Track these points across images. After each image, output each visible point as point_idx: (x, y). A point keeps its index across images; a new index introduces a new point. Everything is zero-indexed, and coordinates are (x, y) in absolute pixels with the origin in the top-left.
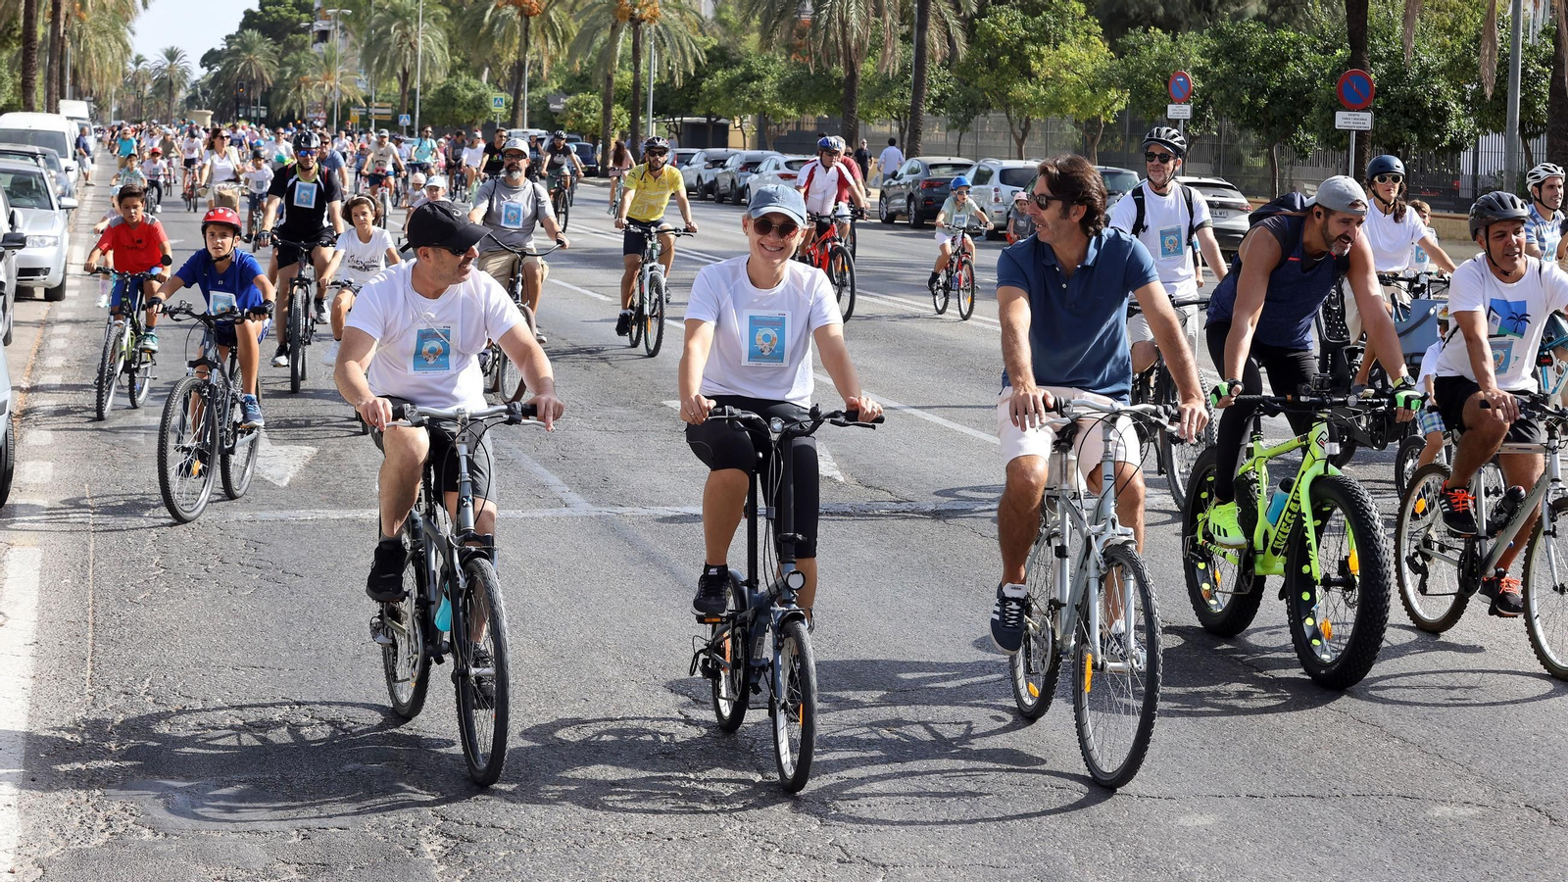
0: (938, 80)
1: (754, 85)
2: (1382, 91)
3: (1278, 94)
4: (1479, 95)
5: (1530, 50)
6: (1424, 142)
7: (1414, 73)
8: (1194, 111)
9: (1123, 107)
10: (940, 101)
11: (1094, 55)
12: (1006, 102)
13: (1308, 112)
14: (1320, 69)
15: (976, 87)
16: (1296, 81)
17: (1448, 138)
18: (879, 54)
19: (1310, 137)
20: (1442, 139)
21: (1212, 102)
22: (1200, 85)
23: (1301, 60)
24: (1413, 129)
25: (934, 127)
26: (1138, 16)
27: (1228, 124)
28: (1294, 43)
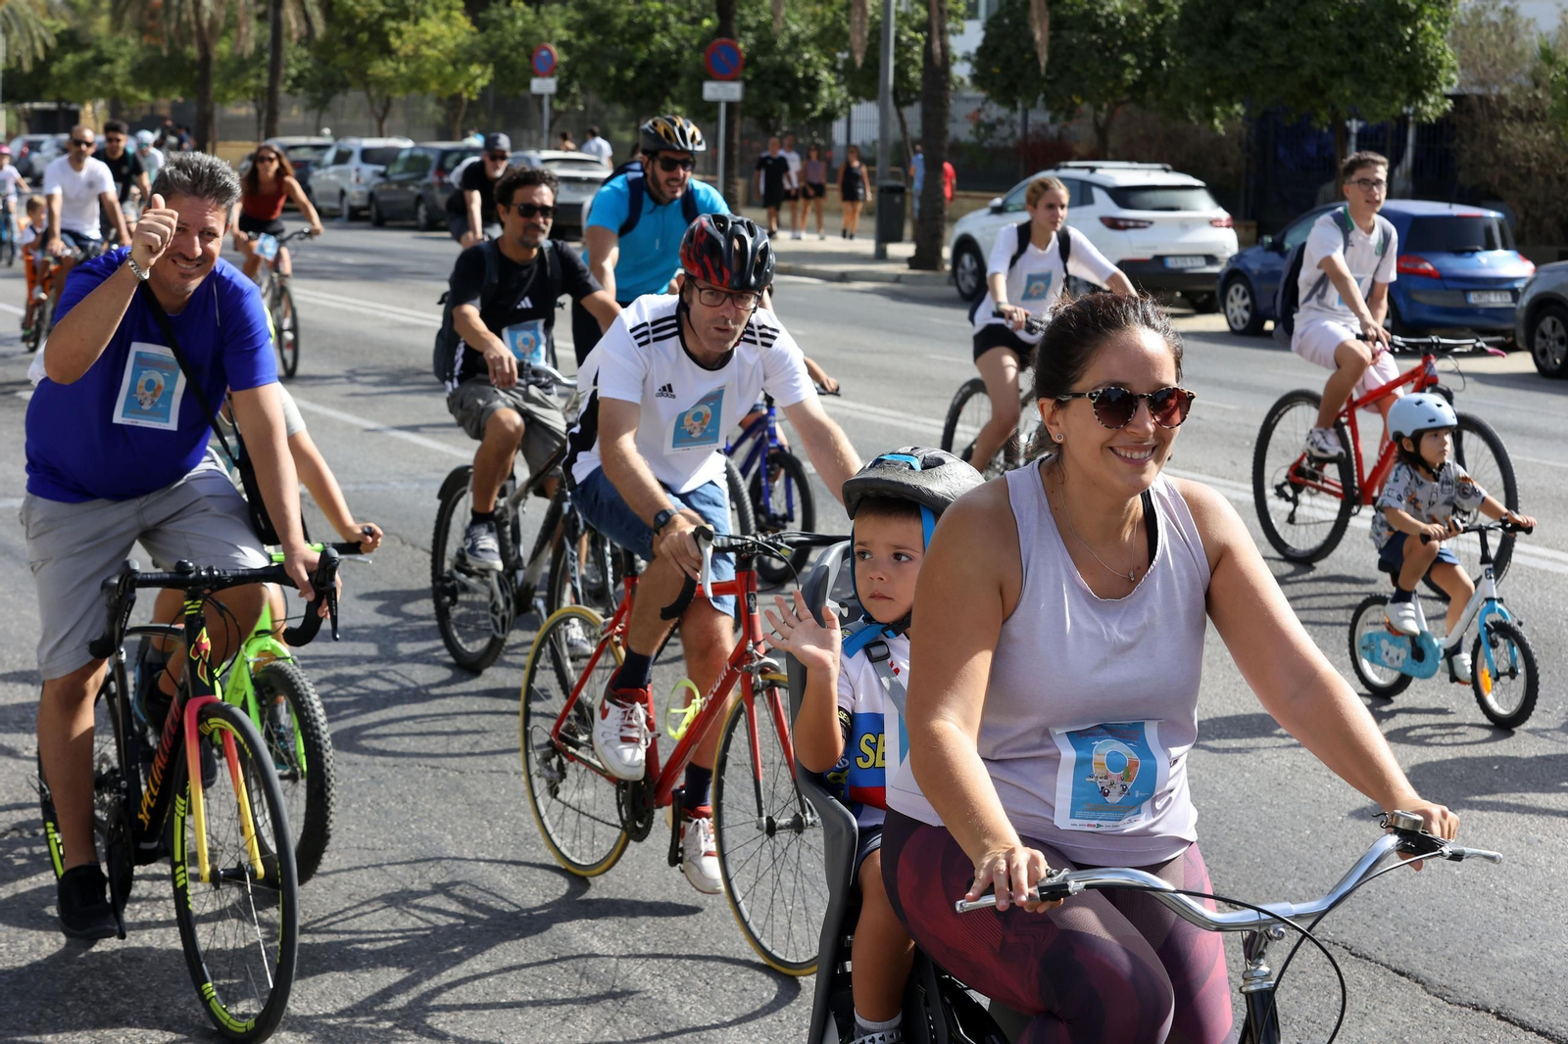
0: (296, 59)
1: (106, 68)
2: (750, 61)
3: (645, 66)
4: (850, 63)
5: (903, 16)
6: (797, 112)
7: (782, 42)
8: (559, 85)
9: (486, 83)
10: (298, 81)
11: (455, 30)
12: (366, 82)
13: (675, 84)
14: (688, 40)
15: (334, 66)
16: (664, 52)
17: (820, 107)
18: (233, 33)
20: (814, 108)
21: (577, 76)
22: (565, 58)
23: (667, 30)
24: (784, 99)
25: (291, 107)
27: (593, 98)
28: (662, 14)
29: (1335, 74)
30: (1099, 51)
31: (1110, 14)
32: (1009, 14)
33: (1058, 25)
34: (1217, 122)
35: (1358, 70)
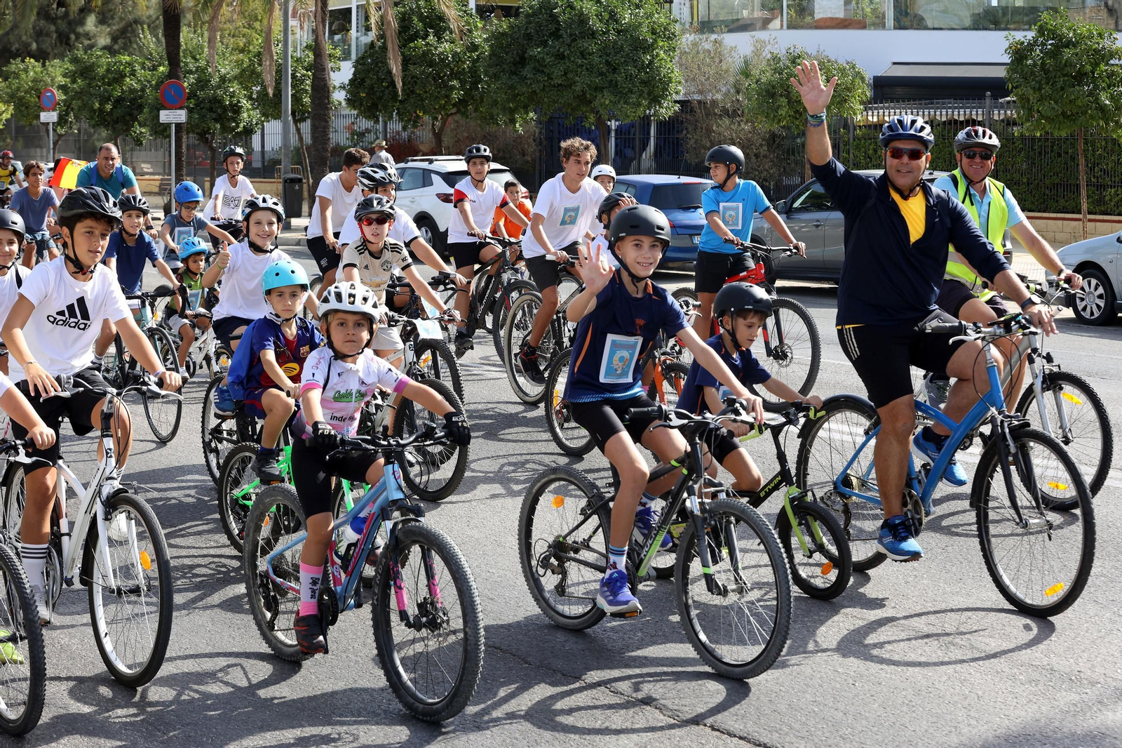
2: (192, 95)
3: (119, 101)
4: (263, 93)
5: (297, 60)
6: (225, 129)
7: (215, 81)
8: (60, 117)
9: (9, 116)
13: (141, 112)
14: (149, 82)
16: (132, 91)
17: (242, 125)
19: (143, 130)
20: (238, 127)
21: (72, 110)
22: (64, 97)
23: (134, 75)
24: (216, 120)
26: (18, 50)
27: (85, 124)
28: (129, 64)
29: (598, 89)
30: (434, 79)
31: (442, 53)
32: (371, 56)
33: (406, 62)
34: (517, 125)
35: (613, 85)
